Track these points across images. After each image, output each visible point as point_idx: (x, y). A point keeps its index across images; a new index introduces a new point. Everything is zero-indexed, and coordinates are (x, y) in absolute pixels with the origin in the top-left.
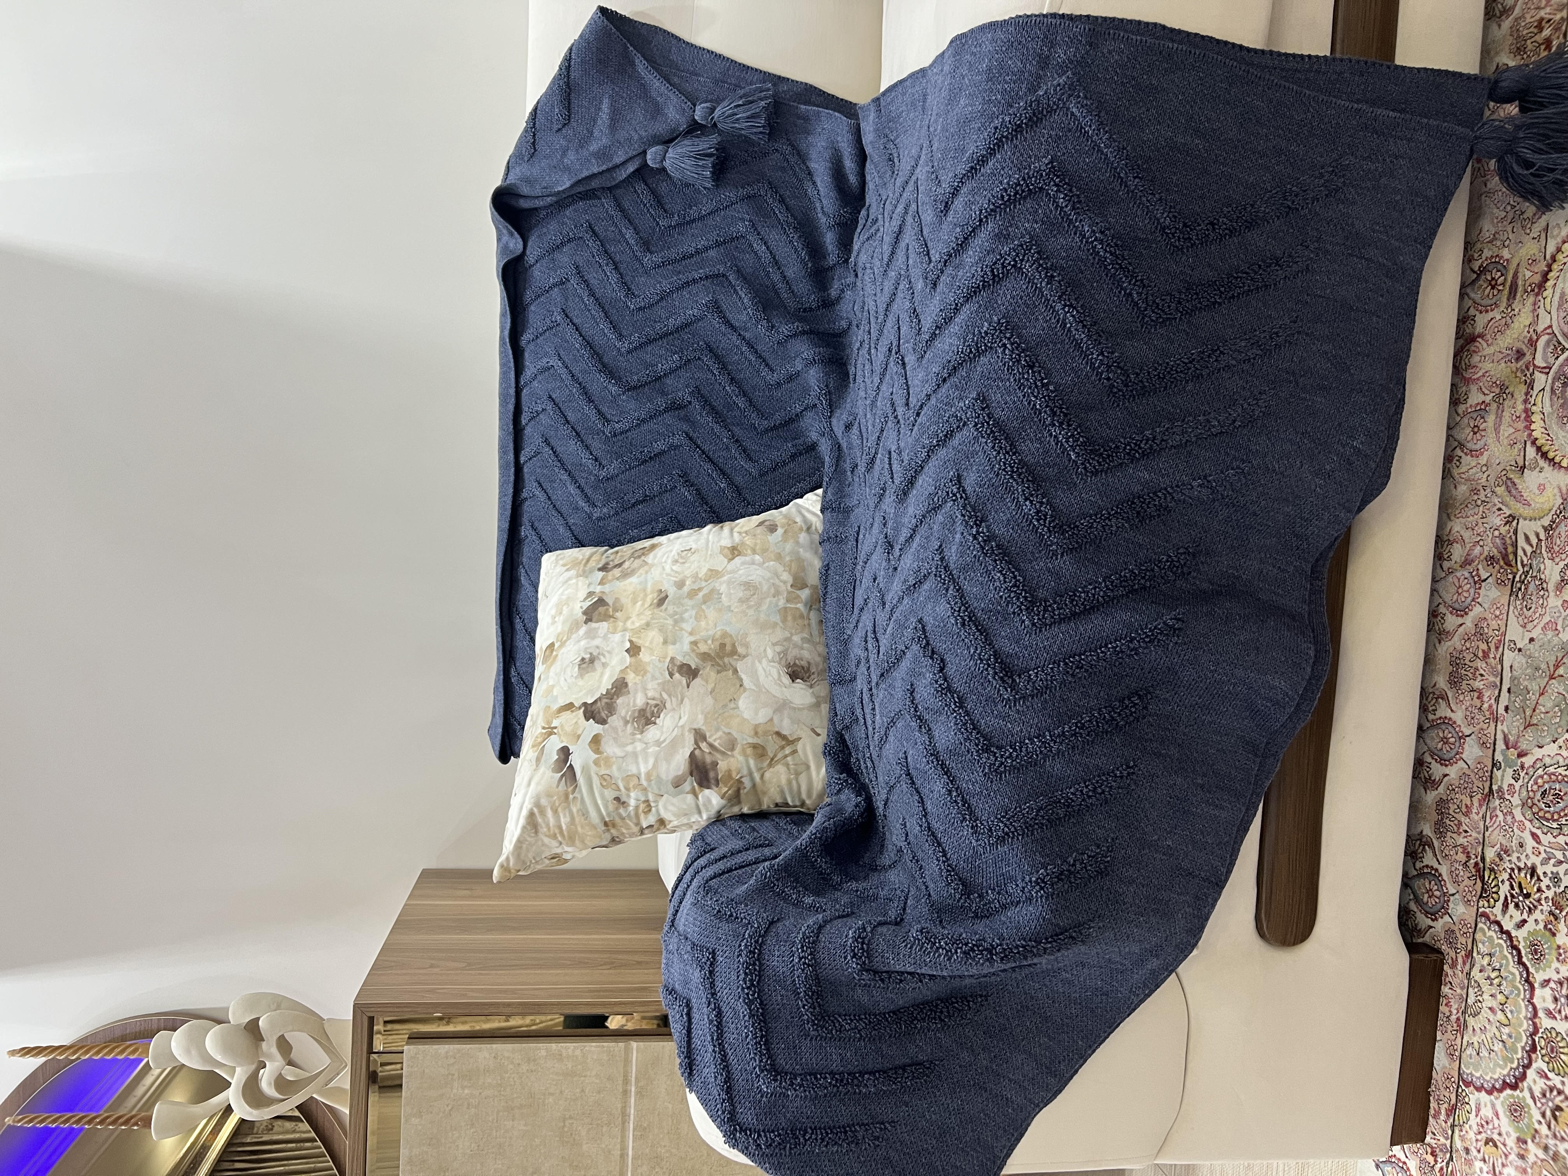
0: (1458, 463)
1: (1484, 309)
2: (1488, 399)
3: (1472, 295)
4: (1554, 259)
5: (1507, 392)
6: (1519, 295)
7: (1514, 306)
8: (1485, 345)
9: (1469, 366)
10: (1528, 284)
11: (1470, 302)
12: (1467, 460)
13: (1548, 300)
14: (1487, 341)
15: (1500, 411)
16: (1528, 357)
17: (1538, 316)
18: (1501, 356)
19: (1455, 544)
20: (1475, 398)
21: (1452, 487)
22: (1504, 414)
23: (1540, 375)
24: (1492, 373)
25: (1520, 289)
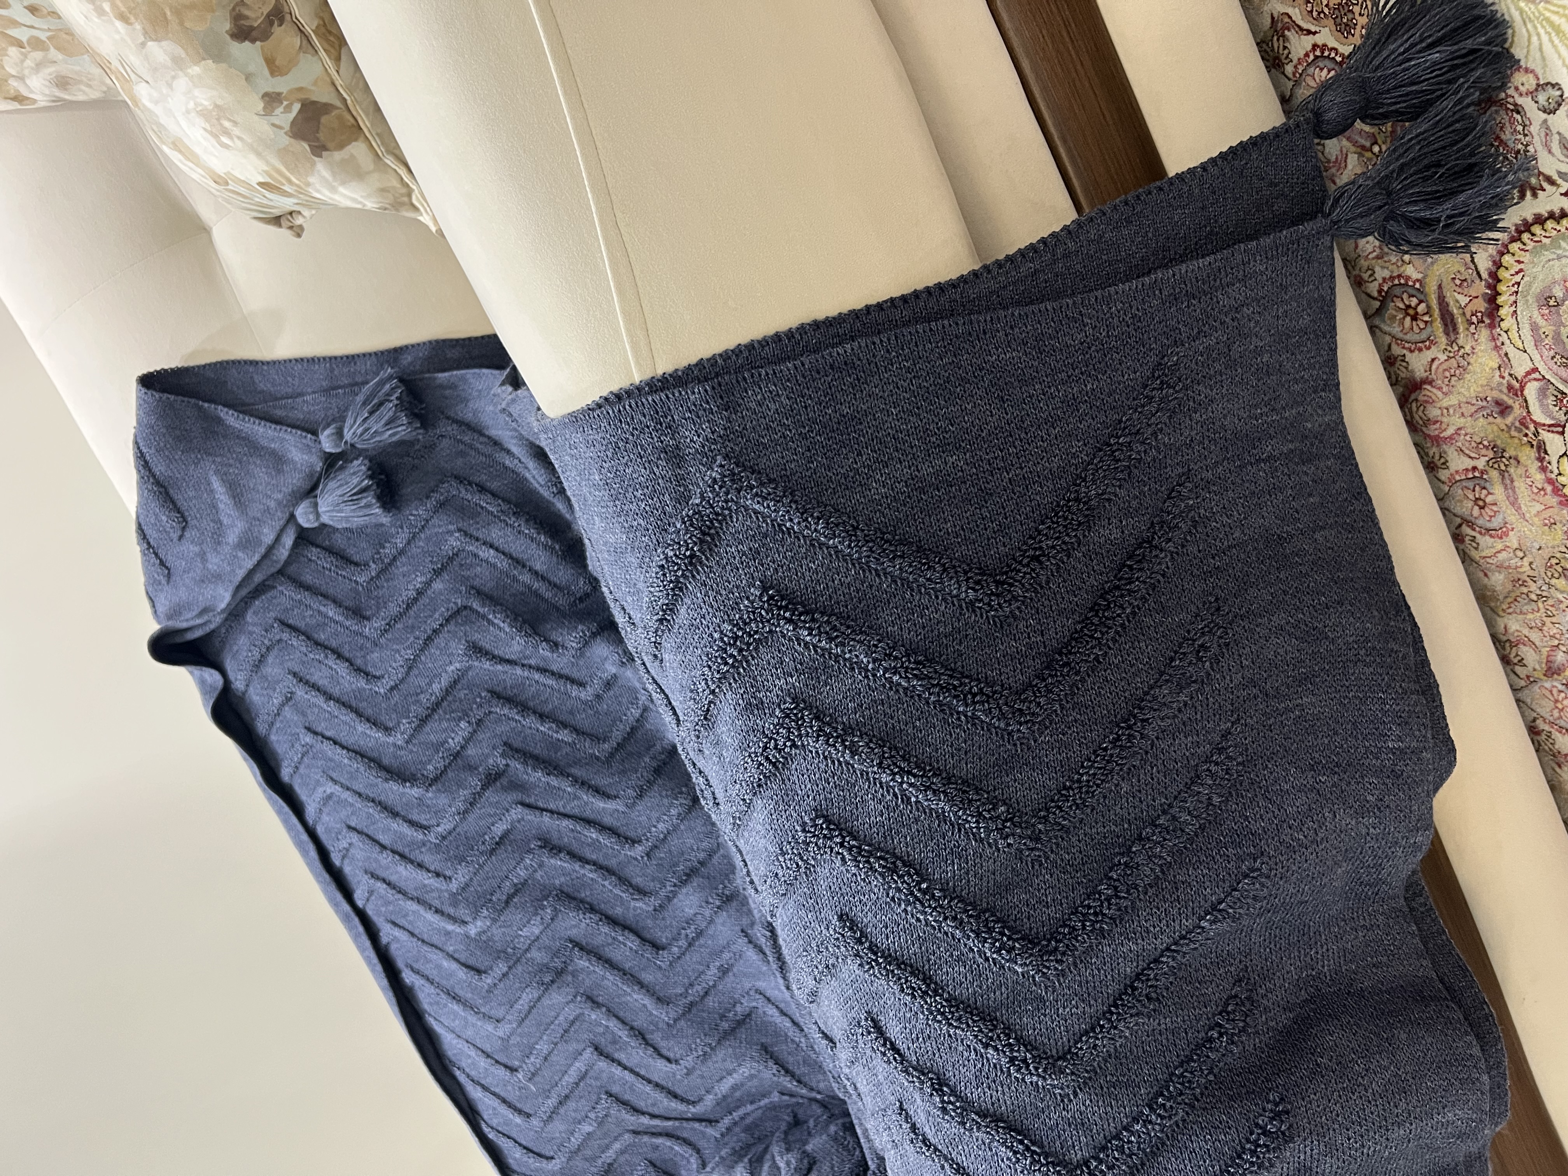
0: (1474, 545)
1: (1413, 347)
2: (1481, 463)
3: (1386, 328)
4: (1495, 278)
5: (1507, 455)
6: (1461, 328)
7: (1461, 342)
8: (1439, 394)
9: (1428, 422)
10: (1468, 315)
11: (1388, 339)
12: (1485, 541)
13: (1513, 334)
14: (1440, 389)
15: (1508, 482)
16: (1518, 411)
17: (1506, 354)
18: (1474, 409)
19: (1521, 646)
20: (1458, 463)
21: (1481, 575)
22: (1516, 484)
23: (1551, 435)
24: (1469, 430)
25: (1459, 320)
